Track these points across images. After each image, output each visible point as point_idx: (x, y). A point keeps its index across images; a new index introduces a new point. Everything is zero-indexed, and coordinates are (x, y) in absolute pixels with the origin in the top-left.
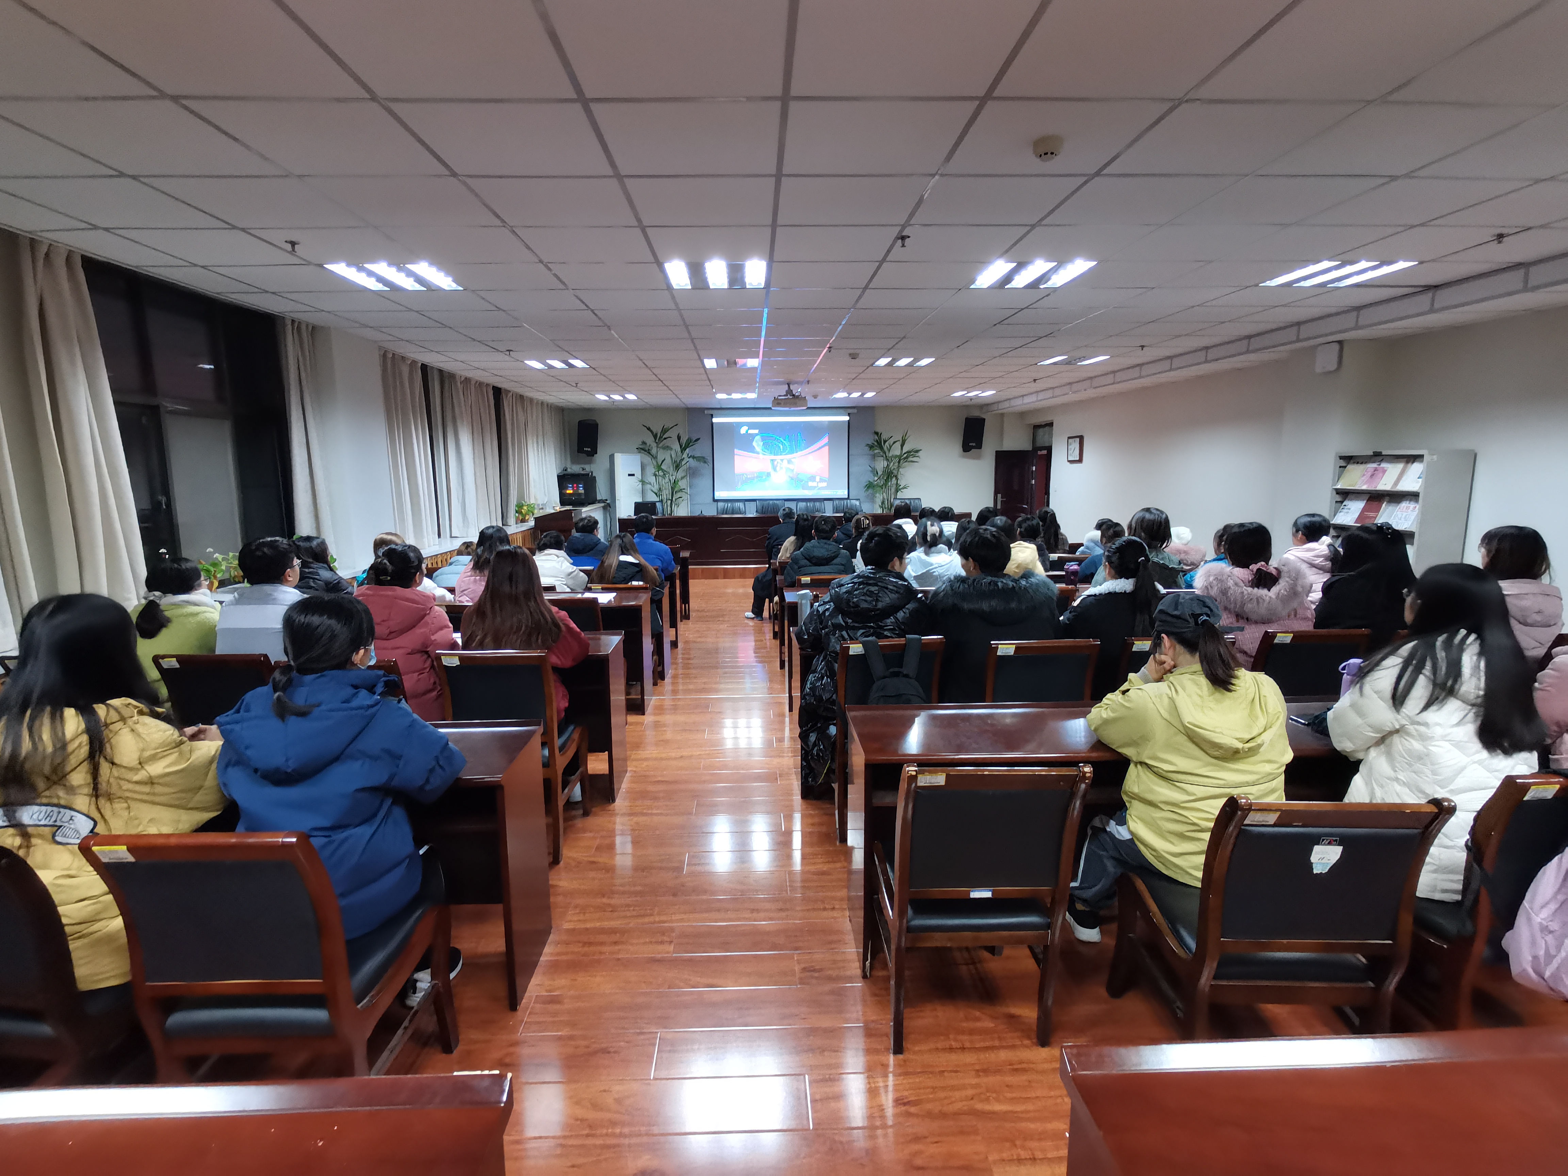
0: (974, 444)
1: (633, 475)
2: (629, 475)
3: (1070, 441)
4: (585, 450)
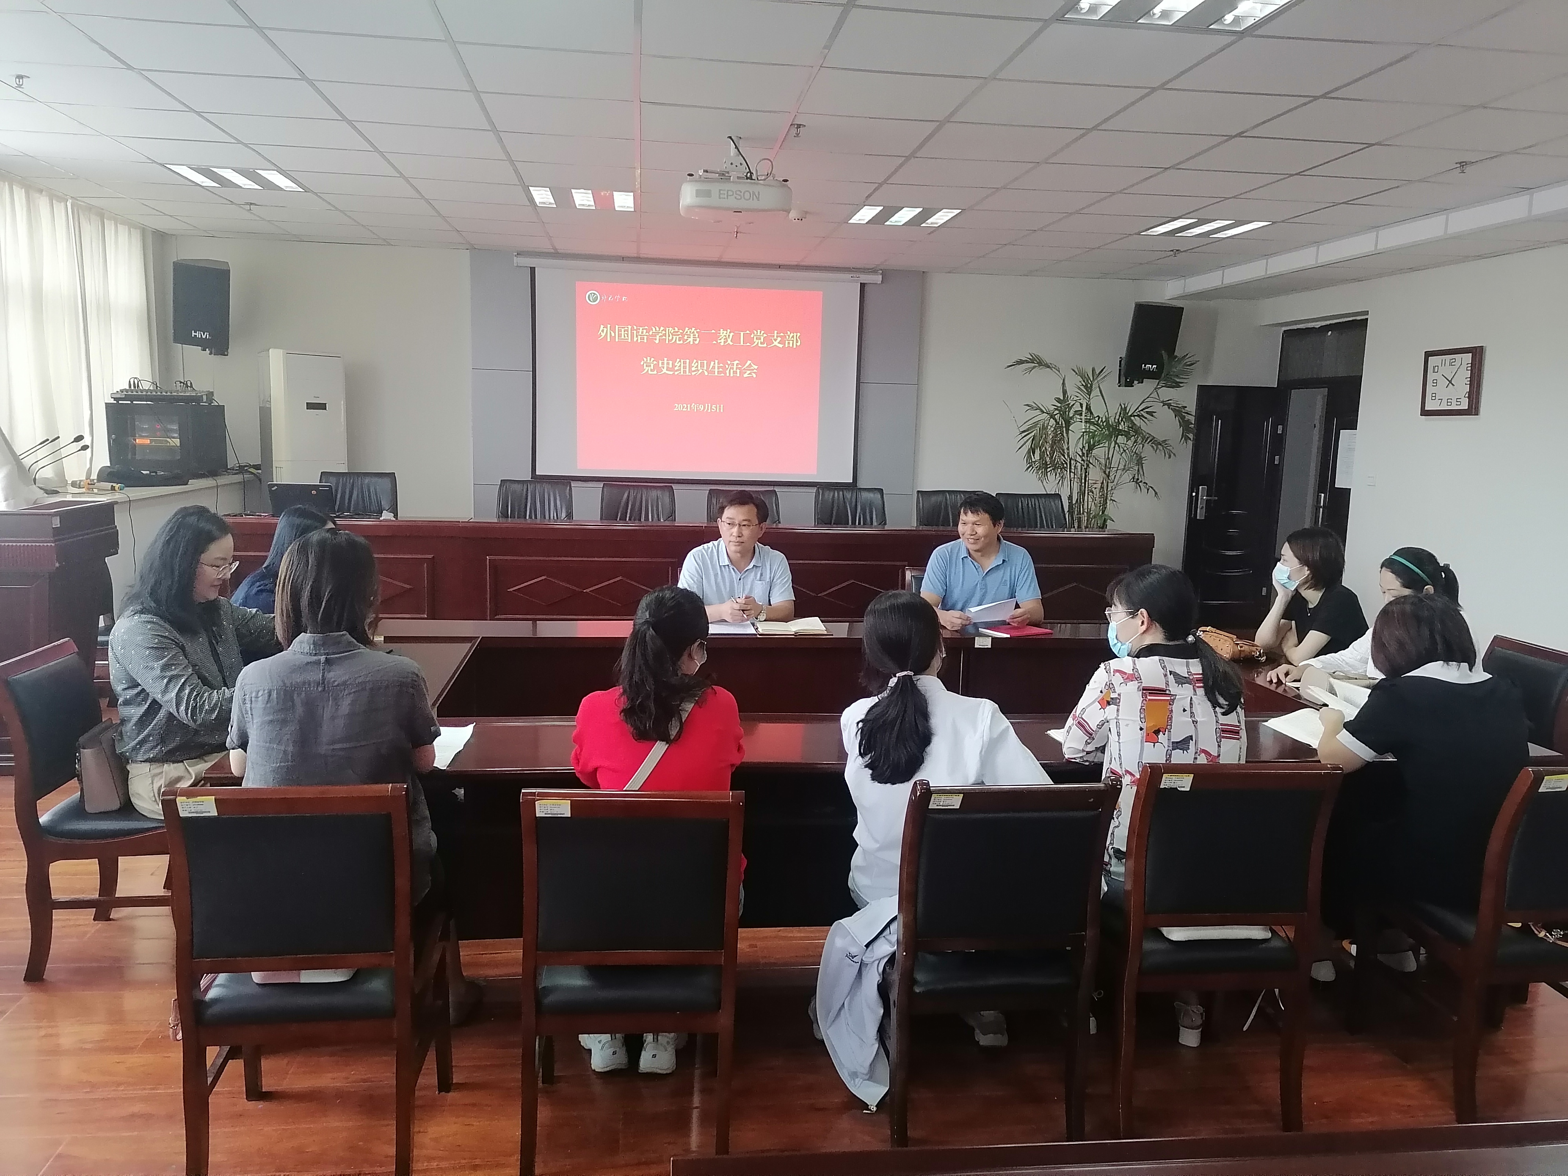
3: (1434, 361)
4: (196, 336)
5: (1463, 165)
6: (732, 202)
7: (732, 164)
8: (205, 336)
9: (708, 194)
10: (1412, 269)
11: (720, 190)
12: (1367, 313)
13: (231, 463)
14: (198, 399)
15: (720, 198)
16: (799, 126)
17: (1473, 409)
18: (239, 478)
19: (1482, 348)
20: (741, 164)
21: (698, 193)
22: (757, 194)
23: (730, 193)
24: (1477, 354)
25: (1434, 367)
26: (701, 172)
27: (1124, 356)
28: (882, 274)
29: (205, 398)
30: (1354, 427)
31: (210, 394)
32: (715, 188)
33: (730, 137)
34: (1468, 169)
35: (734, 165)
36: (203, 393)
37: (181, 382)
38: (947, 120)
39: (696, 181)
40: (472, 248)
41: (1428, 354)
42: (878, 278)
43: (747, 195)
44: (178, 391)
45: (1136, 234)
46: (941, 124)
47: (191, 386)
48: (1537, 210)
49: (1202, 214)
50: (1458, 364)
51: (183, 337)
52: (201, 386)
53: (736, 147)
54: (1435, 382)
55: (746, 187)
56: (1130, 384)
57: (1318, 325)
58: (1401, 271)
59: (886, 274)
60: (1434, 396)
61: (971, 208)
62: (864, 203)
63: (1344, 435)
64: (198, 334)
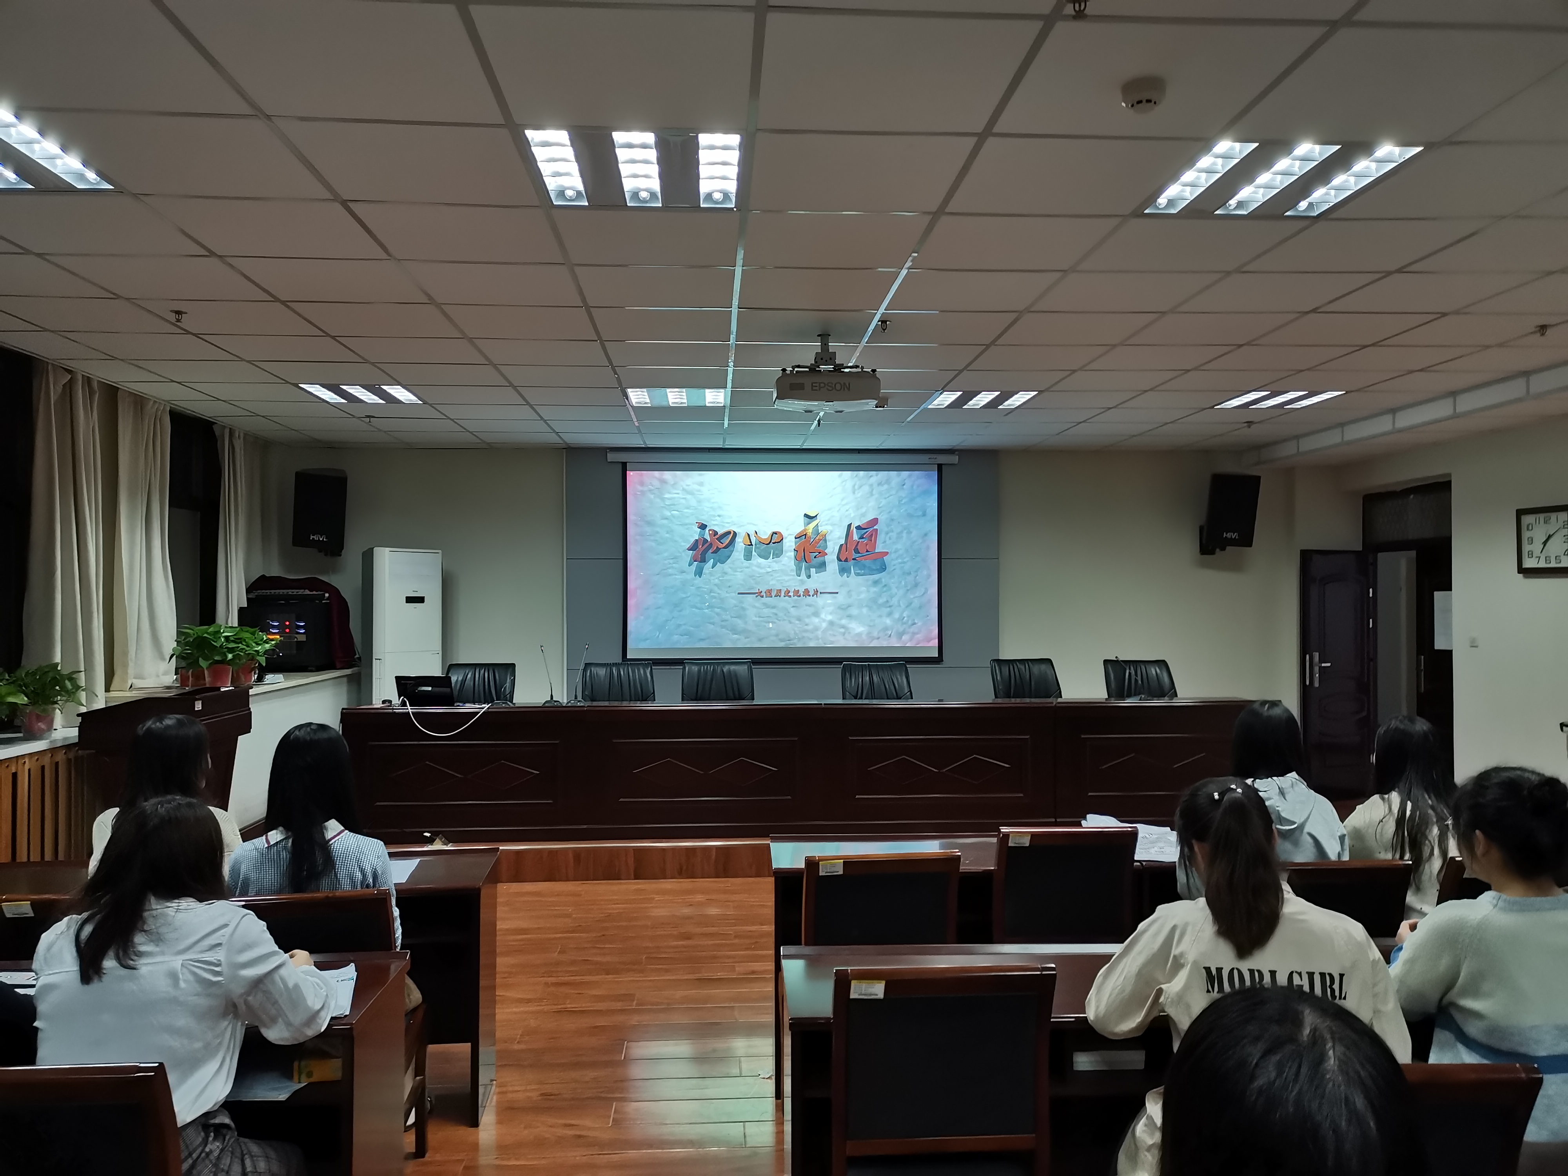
0: (1235, 535)
1: (421, 600)
2: (409, 600)
3: (1527, 519)
4: (313, 539)
5: (1543, 329)
8: (323, 538)
9: (801, 387)
11: (813, 383)
12: (1449, 476)
15: (812, 390)
16: (885, 322)
20: (830, 359)
21: (792, 387)
22: (847, 385)
23: (822, 386)
25: (1528, 526)
27: (1202, 523)
28: (958, 455)
30: (1449, 588)
32: (808, 381)
34: (1549, 332)
35: (823, 360)
38: (1027, 310)
39: (789, 376)
40: (568, 447)
41: (1520, 513)
42: (954, 460)
43: (838, 387)
45: (1209, 408)
46: (1021, 314)
49: (1275, 387)
50: (1553, 521)
51: (301, 540)
53: (825, 344)
54: (1530, 540)
55: (837, 379)
56: (1212, 552)
57: (1399, 488)
59: (963, 455)
60: (1531, 554)
61: (1047, 390)
62: (944, 389)
63: (1439, 596)
64: (316, 538)
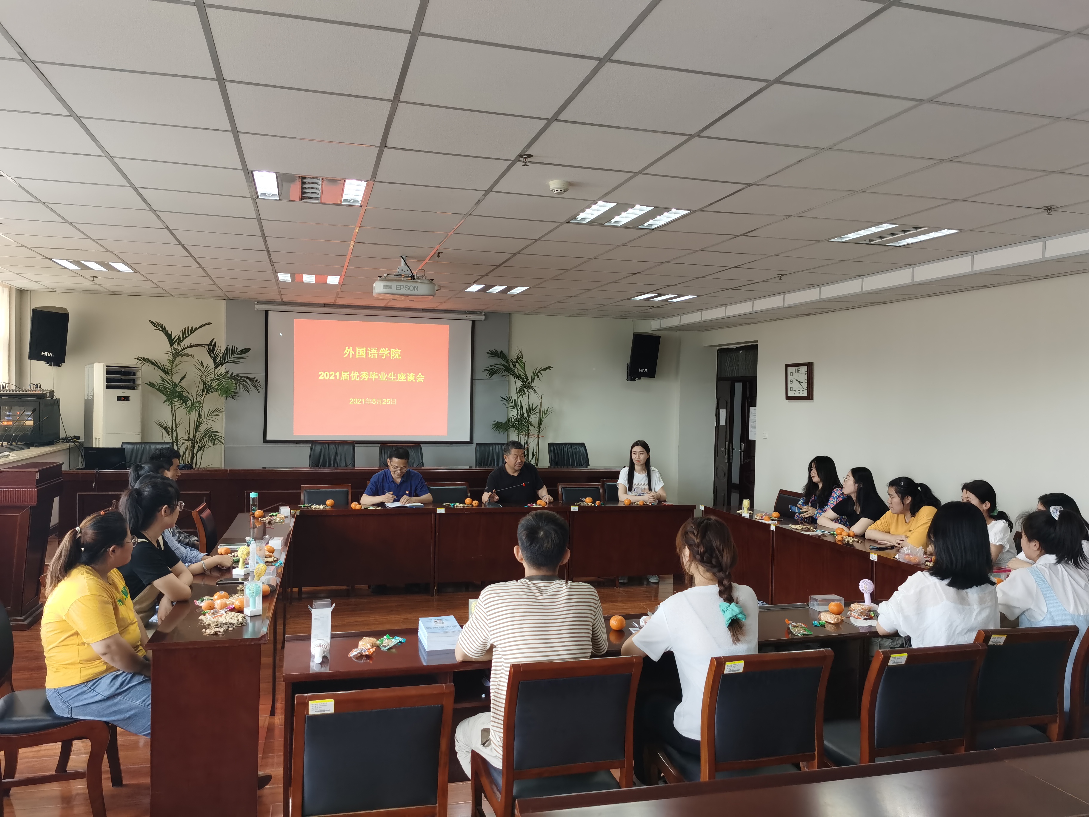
0: (645, 371)
1: (127, 399)
2: (119, 398)
3: (790, 369)
4: (44, 355)
5: (780, 276)
6: (403, 291)
7: (402, 270)
8: (50, 354)
9: (390, 287)
10: (776, 319)
11: (396, 285)
12: (757, 341)
13: (62, 435)
14: (43, 396)
15: (396, 289)
16: (439, 253)
17: (810, 397)
18: (66, 446)
19: (812, 363)
20: (407, 270)
21: (385, 287)
22: (417, 287)
23: (402, 287)
24: (810, 366)
25: (791, 373)
26: (385, 275)
27: (629, 363)
28: (485, 315)
29: (48, 394)
30: (756, 406)
31: (52, 393)
32: (394, 284)
33: (401, 256)
34: (783, 278)
35: (403, 271)
36: (46, 392)
37: (33, 384)
38: (518, 253)
39: (383, 280)
40: (228, 299)
41: (787, 366)
42: (483, 318)
43: (411, 288)
44: (31, 390)
45: (627, 299)
46: (515, 254)
47: (40, 387)
48: (823, 296)
49: (660, 292)
50: (801, 371)
51: (35, 355)
52: (46, 387)
53: (405, 261)
54: (792, 381)
55: (411, 284)
56: (633, 380)
57: (735, 346)
58: (770, 320)
59: (487, 315)
60: (791, 389)
61: (534, 287)
62: (475, 282)
63: (752, 409)
64: (45, 354)
